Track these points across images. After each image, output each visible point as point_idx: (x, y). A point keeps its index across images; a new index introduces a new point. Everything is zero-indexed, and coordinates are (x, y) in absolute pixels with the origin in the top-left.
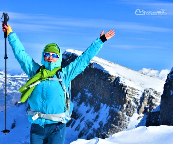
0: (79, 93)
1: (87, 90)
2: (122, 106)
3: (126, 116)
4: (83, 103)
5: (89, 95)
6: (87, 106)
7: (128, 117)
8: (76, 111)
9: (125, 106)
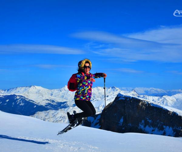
0: (143, 120)
1: (148, 119)
4: (147, 126)
5: (150, 121)
6: (150, 127)
8: (144, 131)
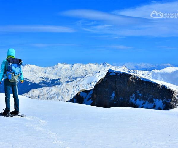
0: (133, 94)
1: (138, 92)
2: (171, 99)
3: (175, 104)
4: (138, 99)
5: (140, 95)
6: (141, 100)
7: (176, 104)
8: (135, 104)
9: (173, 99)
